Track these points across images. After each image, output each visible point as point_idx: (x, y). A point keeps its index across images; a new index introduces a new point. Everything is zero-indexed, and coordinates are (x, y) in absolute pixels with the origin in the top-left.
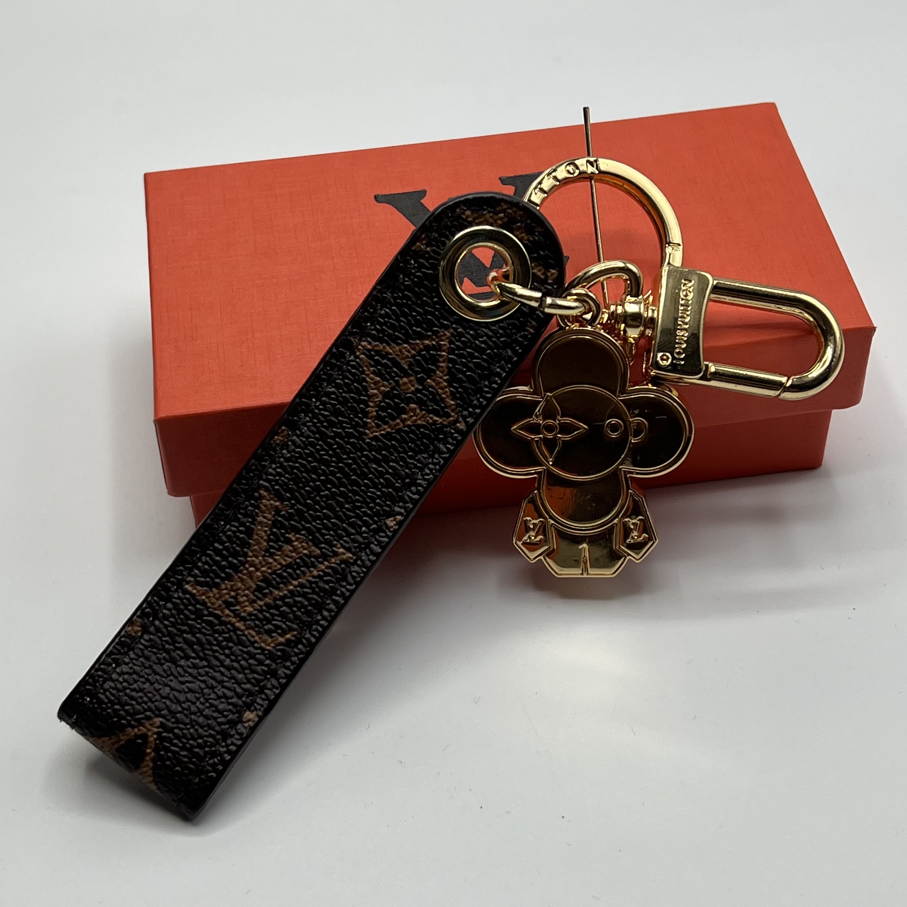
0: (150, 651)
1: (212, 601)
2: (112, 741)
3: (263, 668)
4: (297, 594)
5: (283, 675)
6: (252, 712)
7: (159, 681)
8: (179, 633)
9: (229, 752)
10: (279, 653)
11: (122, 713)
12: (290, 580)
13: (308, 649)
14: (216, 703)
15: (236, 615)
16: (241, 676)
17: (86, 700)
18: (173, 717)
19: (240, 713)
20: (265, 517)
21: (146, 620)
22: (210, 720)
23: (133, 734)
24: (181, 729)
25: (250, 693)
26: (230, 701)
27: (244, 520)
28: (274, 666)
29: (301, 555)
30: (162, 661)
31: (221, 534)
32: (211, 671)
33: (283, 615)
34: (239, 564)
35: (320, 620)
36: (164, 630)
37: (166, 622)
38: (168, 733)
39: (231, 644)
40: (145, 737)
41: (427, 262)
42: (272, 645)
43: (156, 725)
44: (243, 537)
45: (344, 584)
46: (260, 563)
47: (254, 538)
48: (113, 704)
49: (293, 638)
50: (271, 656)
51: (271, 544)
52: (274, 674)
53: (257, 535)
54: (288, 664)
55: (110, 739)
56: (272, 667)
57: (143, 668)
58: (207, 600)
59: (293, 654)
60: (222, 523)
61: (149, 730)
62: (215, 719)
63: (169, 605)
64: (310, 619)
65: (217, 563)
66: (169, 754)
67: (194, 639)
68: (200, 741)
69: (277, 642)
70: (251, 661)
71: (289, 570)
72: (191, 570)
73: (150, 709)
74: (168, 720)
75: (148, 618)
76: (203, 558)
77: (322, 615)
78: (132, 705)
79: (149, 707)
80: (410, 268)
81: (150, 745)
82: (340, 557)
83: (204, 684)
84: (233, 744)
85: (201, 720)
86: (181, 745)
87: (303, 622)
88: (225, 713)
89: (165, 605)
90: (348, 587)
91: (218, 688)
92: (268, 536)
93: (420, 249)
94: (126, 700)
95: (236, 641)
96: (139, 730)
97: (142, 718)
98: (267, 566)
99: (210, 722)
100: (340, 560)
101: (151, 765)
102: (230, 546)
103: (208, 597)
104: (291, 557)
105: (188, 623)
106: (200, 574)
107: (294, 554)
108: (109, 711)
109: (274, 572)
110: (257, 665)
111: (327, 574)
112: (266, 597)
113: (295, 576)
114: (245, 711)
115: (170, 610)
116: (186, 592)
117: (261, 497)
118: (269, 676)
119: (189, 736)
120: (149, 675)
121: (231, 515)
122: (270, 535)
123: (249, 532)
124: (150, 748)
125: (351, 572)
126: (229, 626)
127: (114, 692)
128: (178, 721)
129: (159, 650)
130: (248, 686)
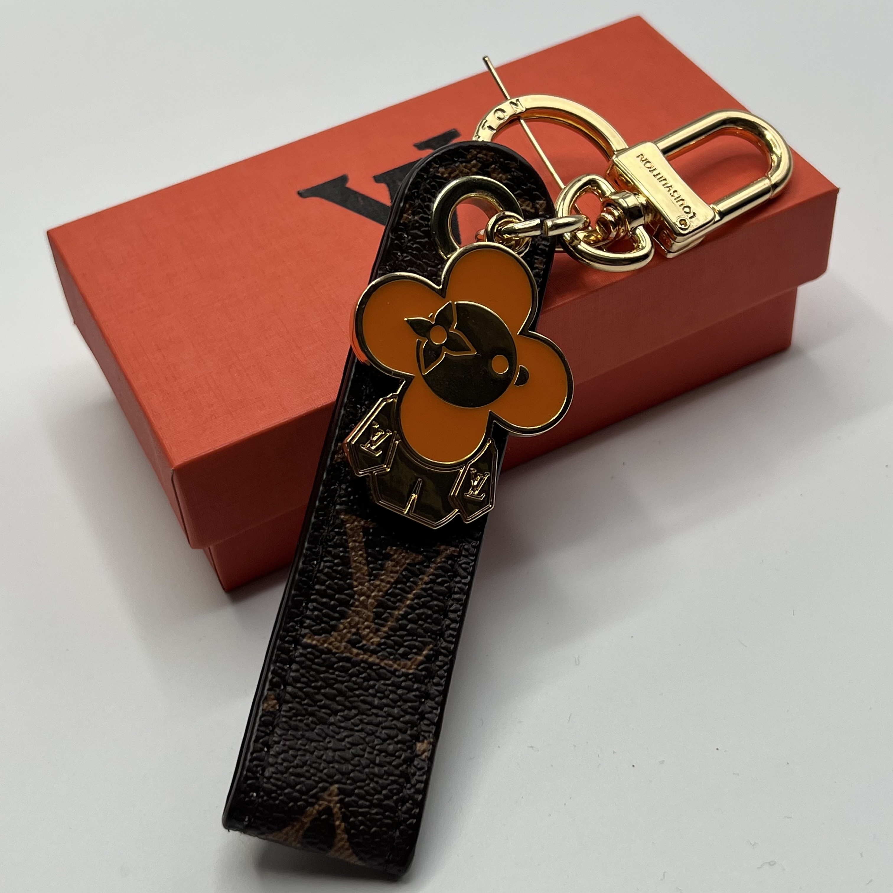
0: (295, 721)
1: (336, 646)
2: (295, 829)
3: (414, 693)
4: (418, 607)
5: (437, 693)
6: (423, 742)
7: (319, 747)
8: (316, 691)
9: (418, 792)
10: (423, 673)
11: (296, 794)
12: (404, 595)
13: (450, 657)
14: (384, 746)
15: (365, 650)
16: (396, 710)
17: (252, 796)
18: (348, 779)
19: (411, 748)
20: (355, 541)
21: (278, 691)
22: (385, 766)
23: (315, 812)
24: (361, 788)
25: (413, 724)
26: (396, 740)
27: (336, 551)
28: (423, 688)
29: (406, 565)
30: (313, 726)
31: (318, 575)
32: (364, 717)
33: (411, 633)
34: (348, 598)
35: (450, 624)
36: (300, 693)
37: (299, 685)
38: (351, 796)
39: (372, 683)
40: (328, 810)
41: (419, 230)
42: (413, 667)
43: (334, 794)
44: (341, 570)
45: (458, 579)
46: (369, 588)
47: (352, 566)
48: (284, 789)
49: (432, 652)
50: (417, 679)
51: (371, 566)
52: (427, 696)
53: (355, 561)
54: (436, 680)
55: (294, 826)
56: (423, 689)
57: (296, 741)
58: (330, 647)
59: (437, 668)
60: (315, 562)
61: (330, 802)
62: (390, 763)
63: (294, 667)
64: (439, 627)
65: (324, 605)
66: (360, 818)
67: (334, 692)
68: (384, 792)
69: (417, 662)
70: (400, 692)
71: (399, 586)
72: (301, 622)
73: (322, 780)
74: (345, 784)
75: (280, 687)
76: (310, 605)
77: (449, 619)
78: (302, 782)
79: (320, 778)
80: (404, 242)
81: (336, 817)
82: (444, 555)
83: (363, 733)
84: (418, 782)
85: (376, 770)
86: (368, 803)
87: (433, 632)
88: (397, 754)
89: (290, 668)
90: (463, 581)
91: (379, 732)
92: (366, 559)
93: (408, 220)
94: (294, 780)
95: (376, 677)
96: (320, 805)
97: (317, 793)
98: (376, 590)
99: (386, 769)
100: (444, 558)
101: (346, 836)
102: (332, 583)
103: (330, 644)
104: (396, 572)
105: (321, 677)
106: (313, 623)
107: (398, 568)
108: (280, 798)
109: (386, 593)
110: (407, 693)
111: (438, 576)
112: (388, 621)
113: (408, 589)
114: (415, 744)
115: (297, 671)
116: (306, 646)
117: (343, 522)
118: (423, 700)
119: (372, 791)
120: (305, 745)
121: (321, 552)
122: (367, 557)
123: (346, 562)
124: (338, 819)
125: (460, 565)
126: (362, 665)
127: (278, 776)
128: (355, 781)
129: (303, 715)
130: (408, 717)
